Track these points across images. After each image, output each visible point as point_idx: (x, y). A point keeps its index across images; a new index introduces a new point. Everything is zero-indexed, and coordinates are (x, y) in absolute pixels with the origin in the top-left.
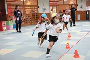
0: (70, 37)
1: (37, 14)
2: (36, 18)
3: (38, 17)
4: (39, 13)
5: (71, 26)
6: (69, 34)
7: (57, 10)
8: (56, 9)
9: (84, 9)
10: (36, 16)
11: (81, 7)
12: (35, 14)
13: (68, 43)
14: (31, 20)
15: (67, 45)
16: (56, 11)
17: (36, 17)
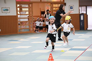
0: (52, 60)
6: (51, 54)
7: (29, 11)
8: (27, 9)
9: (75, 11)
11: (71, 8)
16: (27, 13)
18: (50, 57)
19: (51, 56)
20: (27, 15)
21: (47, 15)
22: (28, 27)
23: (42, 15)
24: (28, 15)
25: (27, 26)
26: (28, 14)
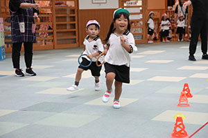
0: (189, 95)
1: (73, 11)
2: (68, 27)
3: (76, 22)
4: (80, 8)
5: (192, 58)
6: (186, 85)
10: (68, 19)
12: (68, 12)
13: (179, 119)
14: (52, 33)
15: (177, 126)
17: (68, 21)
18: (184, 90)
19: (186, 88)
20: (139, 7)
21: (179, 8)
22: (140, 32)
23: (169, 7)
24: (141, 8)
25: (139, 29)
26: (141, 4)
